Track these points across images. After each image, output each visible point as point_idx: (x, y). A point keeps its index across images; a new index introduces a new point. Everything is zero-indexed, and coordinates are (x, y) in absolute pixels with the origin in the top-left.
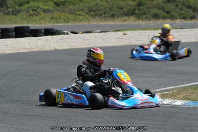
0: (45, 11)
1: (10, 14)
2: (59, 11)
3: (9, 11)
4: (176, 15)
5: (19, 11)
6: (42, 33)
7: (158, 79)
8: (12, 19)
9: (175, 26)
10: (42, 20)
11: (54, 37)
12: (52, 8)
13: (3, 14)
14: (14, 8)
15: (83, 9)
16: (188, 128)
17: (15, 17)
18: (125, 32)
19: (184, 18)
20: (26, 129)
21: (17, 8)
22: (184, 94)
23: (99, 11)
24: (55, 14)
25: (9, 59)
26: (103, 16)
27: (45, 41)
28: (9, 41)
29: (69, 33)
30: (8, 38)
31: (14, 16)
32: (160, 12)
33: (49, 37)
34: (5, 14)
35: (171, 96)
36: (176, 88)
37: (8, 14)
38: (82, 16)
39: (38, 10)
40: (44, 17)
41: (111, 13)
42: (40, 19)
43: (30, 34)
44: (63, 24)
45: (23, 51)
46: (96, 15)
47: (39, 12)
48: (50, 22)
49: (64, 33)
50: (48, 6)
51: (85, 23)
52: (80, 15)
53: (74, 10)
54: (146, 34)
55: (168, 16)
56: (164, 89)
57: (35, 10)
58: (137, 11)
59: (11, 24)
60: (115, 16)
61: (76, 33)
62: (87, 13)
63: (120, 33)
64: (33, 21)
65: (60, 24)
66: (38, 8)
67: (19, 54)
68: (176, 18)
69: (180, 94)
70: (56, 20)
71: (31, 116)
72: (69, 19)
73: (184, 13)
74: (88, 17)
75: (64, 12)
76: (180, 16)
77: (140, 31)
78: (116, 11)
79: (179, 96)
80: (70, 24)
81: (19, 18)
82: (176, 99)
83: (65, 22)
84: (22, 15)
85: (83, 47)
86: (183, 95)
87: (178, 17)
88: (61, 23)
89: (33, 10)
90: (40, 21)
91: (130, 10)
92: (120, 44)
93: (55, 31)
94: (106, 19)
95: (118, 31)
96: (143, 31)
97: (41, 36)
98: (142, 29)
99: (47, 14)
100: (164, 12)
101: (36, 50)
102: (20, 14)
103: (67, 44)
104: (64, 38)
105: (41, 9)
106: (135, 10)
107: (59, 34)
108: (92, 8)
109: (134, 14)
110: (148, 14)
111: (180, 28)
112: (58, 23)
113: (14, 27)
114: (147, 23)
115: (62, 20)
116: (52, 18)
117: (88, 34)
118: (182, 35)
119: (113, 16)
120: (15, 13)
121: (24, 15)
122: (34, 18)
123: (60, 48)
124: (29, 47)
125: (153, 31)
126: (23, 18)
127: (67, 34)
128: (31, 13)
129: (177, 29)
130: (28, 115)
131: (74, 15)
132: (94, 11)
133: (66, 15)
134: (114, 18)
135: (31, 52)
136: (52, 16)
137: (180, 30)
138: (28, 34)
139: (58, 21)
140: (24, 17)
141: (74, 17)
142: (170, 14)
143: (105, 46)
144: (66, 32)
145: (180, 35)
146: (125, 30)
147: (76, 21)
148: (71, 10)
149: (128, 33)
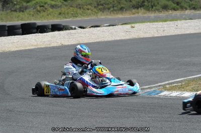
0: (52, 6)
1: (18, 10)
2: (66, 6)
3: (16, 8)
4: (185, 6)
5: (26, 8)
6: (49, 28)
7: (166, 71)
8: (19, 16)
9: (184, 17)
10: (49, 16)
11: (61, 32)
12: (60, 4)
13: (10, 11)
14: (21, 5)
15: (91, 4)
16: (195, 119)
17: (23, 13)
18: (133, 25)
19: (194, 8)
20: (31, 127)
21: (25, 4)
22: (193, 85)
23: (108, 4)
24: (63, 9)
25: (16, 57)
26: (112, 9)
27: (52, 37)
28: (16, 38)
29: (77, 28)
30: (14, 35)
31: (21, 13)
32: (170, 3)
33: (56, 33)
34: (12, 11)
35: (179, 88)
36: (184, 80)
37: (15, 11)
38: (90, 11)
39: (46, 6)
40: (52, 12)
41: (119, 6)
42: (48, 15)
43: (37, 30)
44: (71, 19)
45: (29, 48)
46: (104, 9)
47: (46, 7)
48: (58, 18)
49: (72, 29)
50: (55, 2)
51: (94, 17)
52: (88, 9)
53: (82, 5)
54: (154, 26)
55: (178, 7)
56: (173, 81)
57: (43, 6)
58: (146, 3)
59: (18, 21)
60: (124, 10)
61: (84, 28)
62: (95, 7)
63: (128, 26)
64: (41, 17)
65: (68, 20)
66: (45, 3)
67: (25, 51)
68: (186, 9)
69: (188, 86)
70: (63, 15)
71: (37, 113)
72: (77, 14)
73: (194, 3)
74: (97, 11)
75: (71, 6)
76: (190, 7)
77: (149, 23)
78: (125, 4)
79: (188, 87)
80: (78, 19)
81: (26, 14)
82: (184, 91)
83: (74, 17)
84: (30, 12)
85: (91, 42)
86: (192, 87)
87: (187, 7)
88: (69, 18)
89: (40, 7)
90: (47, 17)
91: (139, 2)
92: (128, 38)
93: (62, 27)
94: (115, 12)
95: (125, 24)
96: (152, 24)
97: (47, 32)
98: (150, 22)
99: (55, 10)
100: (174, 3)
101: (43, 47)
102: (28, 11)
103: (74, 40)
104: (71, 33)
105: (48, 5)
106: (143, 2)
107: (66, 29)
108: (100, 1)
109: (143, 6)
110: (158, 5)
111: (190, 19)
112: (66, 18)
113: (20, 24)
114: (156, 15)
115: (70, 15)
116: (60, 14)
117: (96, 28)
118: (191, 26)
119: (122, 9)
120: (22, 10)
121: (31, 11)
122: (41, 14)
123: (67, 43)
124: (36, 44)
125: (161, 23)
126: (30, 14)
127: (75, 29)
128: (39, 9)
129: (186, 19)
130: (34, 113)
131: (82, 10)
132: (102, 5)
133: (75, 10)
134: (123, 10)
135: (38, 48)
136: (60, 11)
137: (189, 21)
138: (35, 31)
139: (67, 17)
140: (32, 13)
141: (82, 12)
142: (180, 5)
143: (113, 39)
144: (74, 27)
145: (189, 26)
146: (133, 23)
147: (84, 16)
148: (79, 5)
149: (136, 25)
